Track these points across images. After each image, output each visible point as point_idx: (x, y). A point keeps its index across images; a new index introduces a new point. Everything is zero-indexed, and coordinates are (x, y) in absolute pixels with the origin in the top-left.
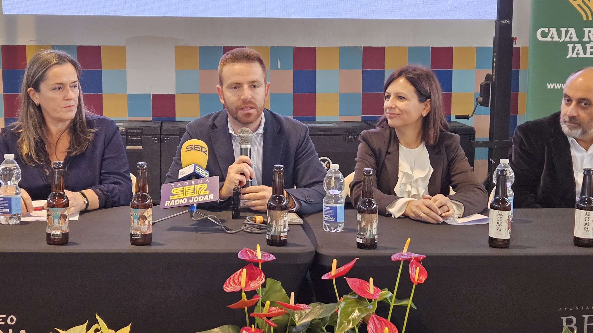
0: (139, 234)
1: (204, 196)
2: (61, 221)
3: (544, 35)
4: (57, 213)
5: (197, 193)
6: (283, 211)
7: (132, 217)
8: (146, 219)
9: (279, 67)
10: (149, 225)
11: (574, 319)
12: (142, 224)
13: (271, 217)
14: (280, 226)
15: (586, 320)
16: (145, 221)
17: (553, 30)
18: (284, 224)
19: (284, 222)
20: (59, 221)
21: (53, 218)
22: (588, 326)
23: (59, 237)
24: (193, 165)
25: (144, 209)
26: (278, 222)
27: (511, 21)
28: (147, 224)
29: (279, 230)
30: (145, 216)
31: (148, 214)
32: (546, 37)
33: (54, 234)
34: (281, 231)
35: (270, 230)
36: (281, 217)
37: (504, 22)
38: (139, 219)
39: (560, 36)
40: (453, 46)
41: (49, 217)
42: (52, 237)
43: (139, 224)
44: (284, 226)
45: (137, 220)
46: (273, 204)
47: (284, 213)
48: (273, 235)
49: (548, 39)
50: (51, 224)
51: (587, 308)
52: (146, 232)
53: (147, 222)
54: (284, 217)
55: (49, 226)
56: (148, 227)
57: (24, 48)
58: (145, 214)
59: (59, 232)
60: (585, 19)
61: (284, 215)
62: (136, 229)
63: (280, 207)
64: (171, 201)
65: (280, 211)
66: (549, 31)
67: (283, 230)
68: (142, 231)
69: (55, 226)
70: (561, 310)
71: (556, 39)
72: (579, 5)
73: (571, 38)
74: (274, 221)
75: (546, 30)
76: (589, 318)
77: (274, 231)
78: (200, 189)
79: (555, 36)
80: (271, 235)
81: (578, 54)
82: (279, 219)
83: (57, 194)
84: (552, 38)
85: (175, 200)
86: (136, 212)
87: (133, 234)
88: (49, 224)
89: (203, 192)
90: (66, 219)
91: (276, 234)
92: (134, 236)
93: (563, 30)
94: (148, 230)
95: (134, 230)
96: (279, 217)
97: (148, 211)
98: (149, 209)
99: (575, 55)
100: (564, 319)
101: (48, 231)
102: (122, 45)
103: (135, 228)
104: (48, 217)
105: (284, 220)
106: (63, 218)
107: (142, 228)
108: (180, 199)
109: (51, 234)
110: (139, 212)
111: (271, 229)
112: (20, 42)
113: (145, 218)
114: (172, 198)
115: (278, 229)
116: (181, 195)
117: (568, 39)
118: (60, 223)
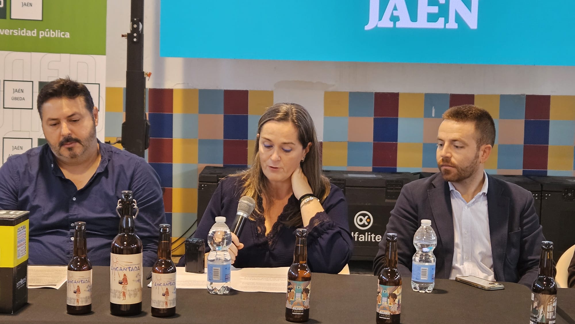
0: (388, 314)
2: (304, 296)
4: (300, 287)
6: (553, 296)
7: (380, 294)
8: (397, 298)
9: (433, 115)
10: (399, 304)
12: (392, 303)
13: (538, 301)
14: (548, 312)
16: (395, 300)
18: (553, 310)
19: (553, 308)
20: (301, 295)
21: (295, 292)
23: (301, 314)
25: (395, 287)
26: (547, 307)
28: (397, 303)
29: (548, 318)
30: (395, 294)
31: (398, 292)
33: (295, 310)
34: (550, 318)
35: (536, 317)
36: (550, 302)
38: (388, 298)
41: (291, 291)
42: (293, 313)
43: (389, 303)
44: (553, 312)
45: (386, 298)
46: (540, 286)
47: (554, 298)
48: (540, 322)
50: (293, 298)
52: (395, 312)
53: (397, 300)
54: (553, 302)
55: (290, 301)
56: (398, 306)
57: (171, 91)
58: (395, 292)
59: (301, 308)
61: (554, 300)
62: (384, 309)
63: (548, 290)
65: (549, 295)
67: (552, 317)
68: (391, 311)
69: (297, 301)
74: (542, 307)
77: (541, 318)
80: (537, 322)
82: (548, 305)
83: (299, 266)
86: (385, 290)
87: (380, 314)
88: (290, 299)
90: (308, 293)
91: (544, 322)
92: (382, 317)
94: (397, 310)
95: (381, 309)
96: (547, 302)
97: (398, 289)
98: (400, 286)
101: (289, 306)
102: (270, 89)
103: (383, 307)
104: (289, 291)
105: (553, 306)
106: (306, 292)
107: (391, 308)
109: (292, 309)
110: (389, 289)
111: (538, 315)
112: (167, 85)
113: (394, 296)
115: (546, 315)
118: (303, 298)
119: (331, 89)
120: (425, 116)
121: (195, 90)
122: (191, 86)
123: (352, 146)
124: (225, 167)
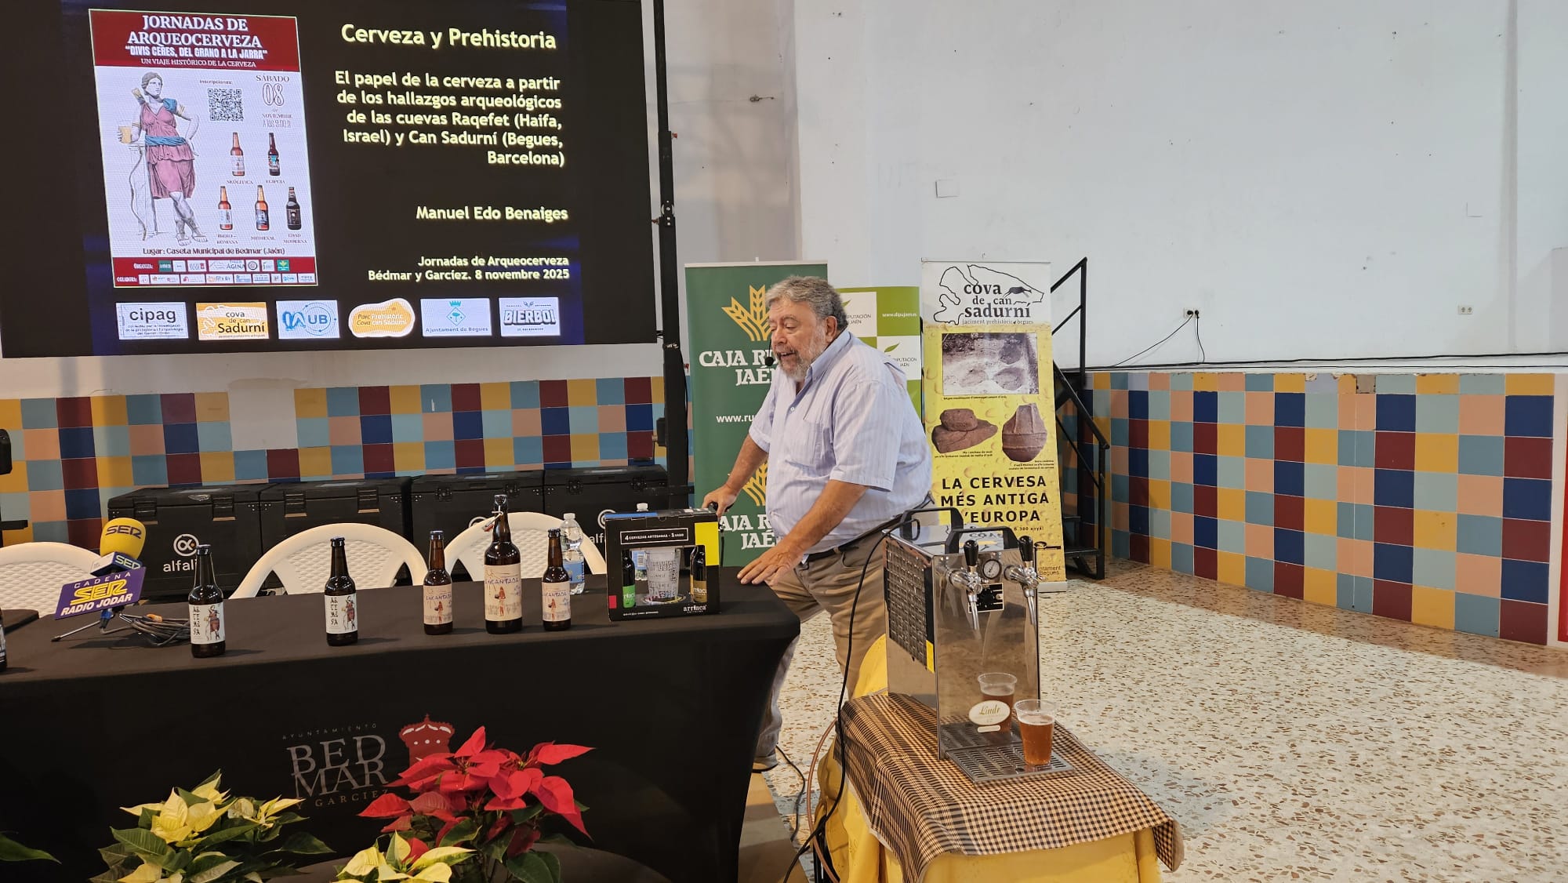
1: (119, 596)
3: (708, 359)
5: (111, 592)
11: (308, 749)
15: (327, 749)
17: (718, 354)
22: (331, 756)
24: (113, 554)
27: (679, 345)
32: (711, 362)
37: (670, 346)
39: (726, 361)
40: (651, 375)
49: (713, 364)
51: (326, 731)
57: (87, 400)
60: (753, 339)
64: (71, 607)
66: (714, 355)
70: (284, 738)
71: (722, 364)
72: (744, 324)
73: (739, 362)
75: (710, 353)
76: (330, 745)
78: (115, 587)
79: (721, 360)
81: (748, 380)
84: (717, 363)
85: (76, 605)
89: (118, 591)
93: (729, 353)
99: (745, 382)
100: (293, 750)
102: (222, 390)
108: (84, 604)
112: (81, 394)
114: (73, 602)
116: (87, 598)
117: (735, 364)
119: (303, 386)
120: (424, 411)
121: (120, 397)
122: (116, 392)
123: (335, 451)
124: (171, 487)
